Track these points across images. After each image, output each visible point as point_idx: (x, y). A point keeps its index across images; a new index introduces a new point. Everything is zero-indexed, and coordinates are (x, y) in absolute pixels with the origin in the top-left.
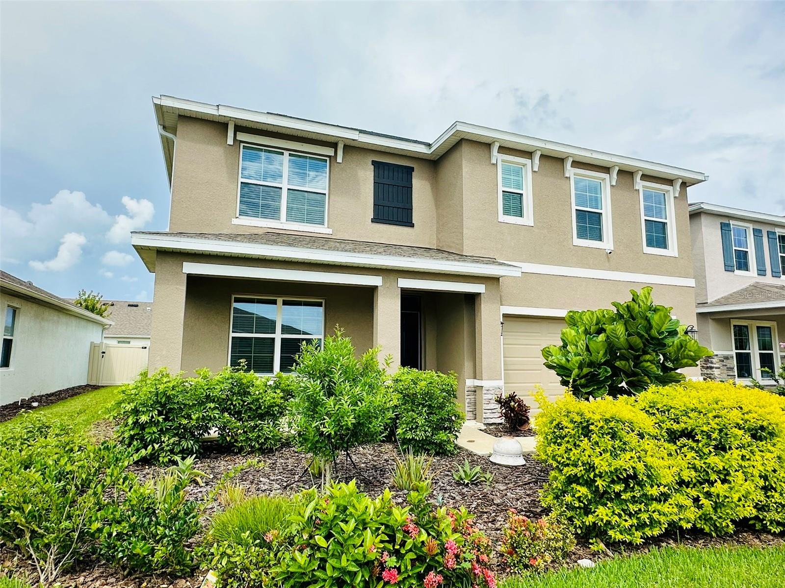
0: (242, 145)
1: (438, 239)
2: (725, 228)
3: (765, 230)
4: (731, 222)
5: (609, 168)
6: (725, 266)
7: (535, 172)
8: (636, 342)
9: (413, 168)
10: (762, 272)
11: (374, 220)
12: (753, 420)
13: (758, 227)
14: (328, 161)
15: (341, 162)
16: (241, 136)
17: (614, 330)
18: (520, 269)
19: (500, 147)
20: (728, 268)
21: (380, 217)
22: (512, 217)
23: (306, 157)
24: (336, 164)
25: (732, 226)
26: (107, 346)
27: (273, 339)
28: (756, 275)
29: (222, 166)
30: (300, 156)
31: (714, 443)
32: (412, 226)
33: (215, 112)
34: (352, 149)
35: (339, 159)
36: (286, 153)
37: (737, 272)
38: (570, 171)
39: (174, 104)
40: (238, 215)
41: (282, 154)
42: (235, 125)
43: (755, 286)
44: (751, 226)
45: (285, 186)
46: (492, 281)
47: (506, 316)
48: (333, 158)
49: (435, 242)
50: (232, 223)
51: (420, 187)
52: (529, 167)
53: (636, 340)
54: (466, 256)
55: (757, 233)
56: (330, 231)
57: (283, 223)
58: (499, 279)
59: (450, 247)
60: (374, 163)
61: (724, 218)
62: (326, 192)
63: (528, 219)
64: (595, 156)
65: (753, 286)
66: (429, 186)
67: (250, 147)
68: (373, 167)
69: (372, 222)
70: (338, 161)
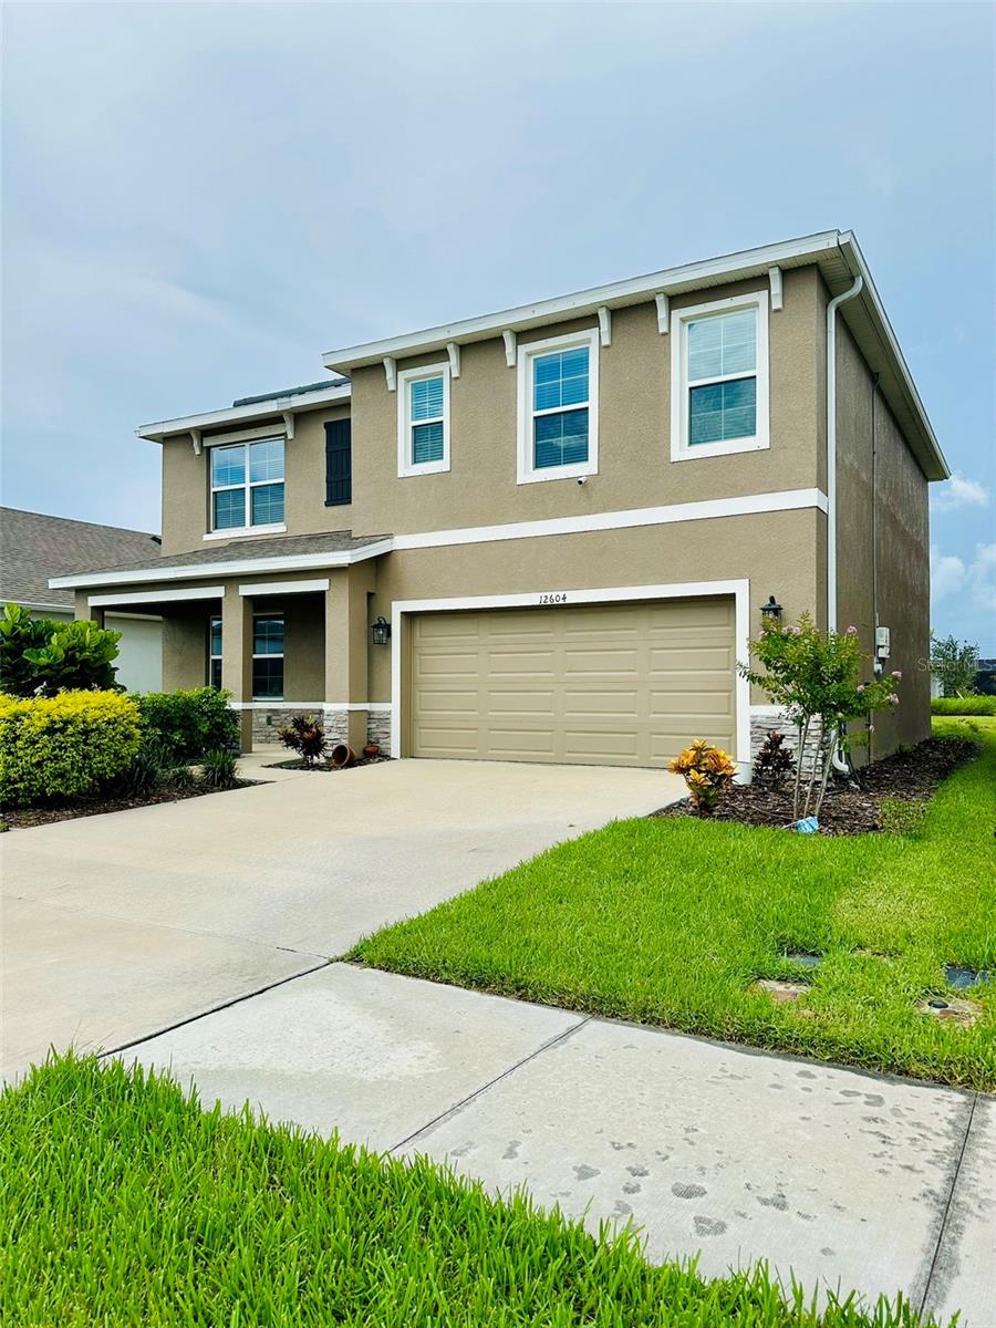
0: (211, 450)
7: (455, 378)
11: (328, 503)
15: (293, 437)
16: (208, 442)
23: (265, 443)
30: (258, 444)
36: (247, 445)
40: (211, 531)
41: (244, 446)
45: (247, 486)
46: (339, 571)
50: (204, 540)
52: (447, 374)
56: (284, 529)
57: (248, 531)
63: (446, 460)
68: (325, 431)
69: (326, 505)
70: (289, 438)
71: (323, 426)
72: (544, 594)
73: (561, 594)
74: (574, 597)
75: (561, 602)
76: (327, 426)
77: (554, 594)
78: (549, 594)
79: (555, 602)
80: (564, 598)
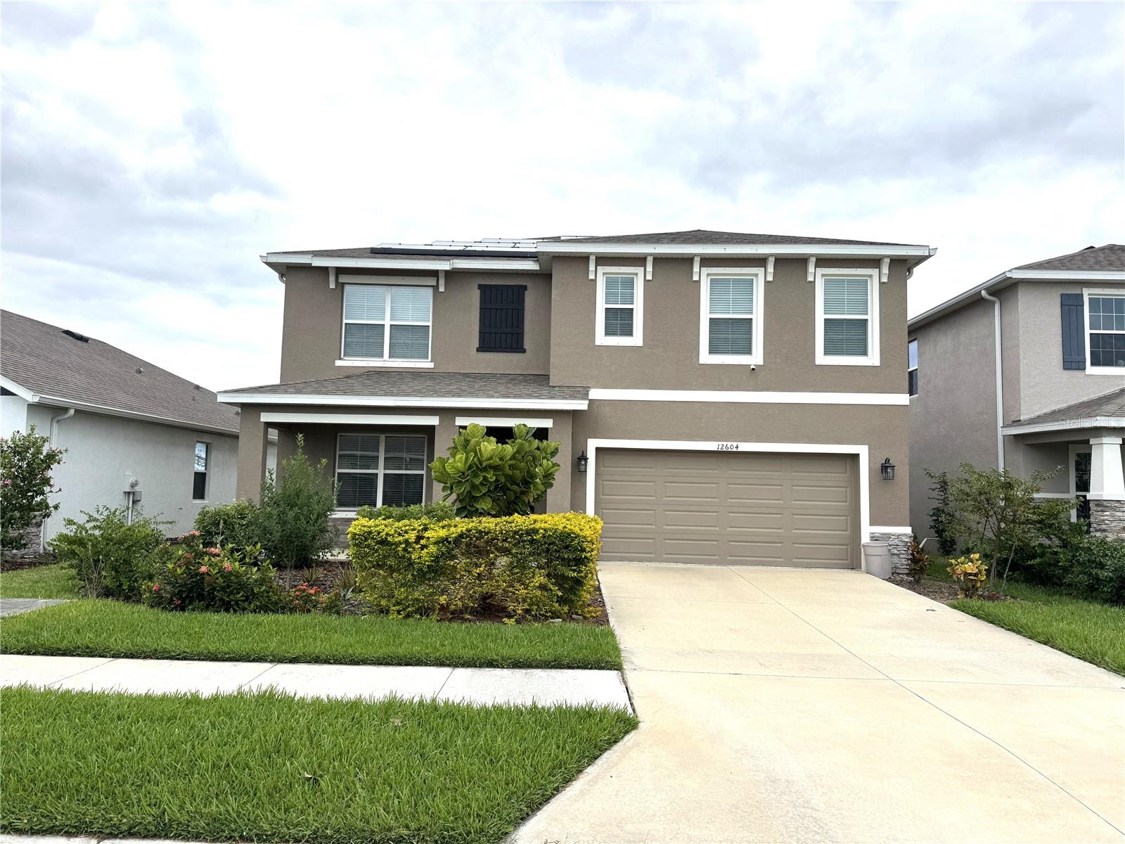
0: (346, 286)
4: (1088, 291)
5: (765, 259)
7: (648, 281)
9: (526, 286)
11: (480, 349)
14: (431, 290)
15: (444, 291)
16: (342, 279)
18: (586, 402)
19: (599, 258)
21: (488, 343)
22: (619, 336)
24: (438, 293)
32: (524, 351)
35: (442, 289)
36: (388, 288)
37: (1093, 370)
38: (699, 272)
40: (342, 357)
42: (337, 268)
45: (387, 323)
46: (563, 414)
48: (435, 288)
50: (336, 365)
52: (642, 275)
54: (553, 387)
56: (431, 365)
57: (386, 362)
61: (1069, 286)
62: (430, 324)
63: (637, 338)
64: (731, 250)
67: (354, 286)
68: (479, 291)
69: (477, 351)
70: (440, 291)
71: (476, 287)
72: (721, 443)
73: (735, 444)
74: (745, 447)
75: (735, 450)
76: (480, 287)
77: (729, 444)
78: (725, 444)
79: (730, 450)
80: (737, 447)
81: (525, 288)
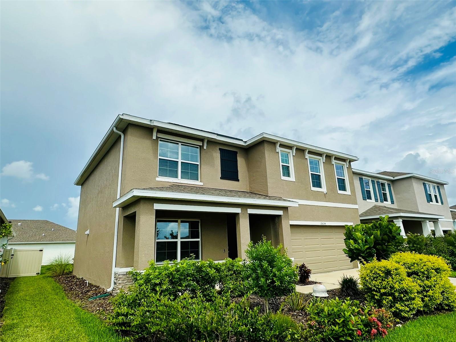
0: (159, 139)
1: (250, 187)
2: (361, 180)
3: (376, 180)
4: (363, 177)
5: (321, 154)
6: (363, 197)
7: (294, 156)
8: (385, 238)
9: (237, 152)
10: (376, 200)
11: (221, 178)
12: (437, 266)
13: (373, 179)
14: (199, 148)
15: (206, 149)
16: (160, 135)
17: (376, 233)
18: (297, 203)
19: (280, 144)
20: (364, 199)
21: (224, 177)
22: (286, 177)
23: (189, 146)
24: (203, 149)
25: (363, 179)
26: (15, 251)
27: (176, 242)
28: (375, 202)
29: (150, 150)
30: (185, 145)
31: (425, 275)
32: (238, 180)
33: (149, 123)
34: (211, 142)
35: (205, 148)
36: (180, 144)
37: (368, 200)
38: (307, 156)
39: (129, 118)
40: (158, 176)
41: (178, 144)
42: (157, 129)
43: (375, 207)
44: (370, 179)
45: (180, 161)
46: (285, 209)
47: (291, 225)
48: (201, 147)
49: (248, 188)
50: (156, 180)
51: (241, 162)
52: (292, 153)
53: (386, 237)
54: (270, 196)
55: (373, 182)
56: (202, 184)
57: (179, 180)
58: (287, 208)
59: (259, 191)
60: (220, 149)
61: (360, 175)
62: (199, 163)
63: (292, 178)
64: (317, 149)
65: (374, 207)
66: (244, 161)
67: (163, 140)
68: (219, 151)
69: (221, 179)
70: (204, 148)
71: (218, 149)
78: (322, 222)
80: (325, 224)
81: (236, 153)
